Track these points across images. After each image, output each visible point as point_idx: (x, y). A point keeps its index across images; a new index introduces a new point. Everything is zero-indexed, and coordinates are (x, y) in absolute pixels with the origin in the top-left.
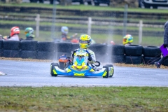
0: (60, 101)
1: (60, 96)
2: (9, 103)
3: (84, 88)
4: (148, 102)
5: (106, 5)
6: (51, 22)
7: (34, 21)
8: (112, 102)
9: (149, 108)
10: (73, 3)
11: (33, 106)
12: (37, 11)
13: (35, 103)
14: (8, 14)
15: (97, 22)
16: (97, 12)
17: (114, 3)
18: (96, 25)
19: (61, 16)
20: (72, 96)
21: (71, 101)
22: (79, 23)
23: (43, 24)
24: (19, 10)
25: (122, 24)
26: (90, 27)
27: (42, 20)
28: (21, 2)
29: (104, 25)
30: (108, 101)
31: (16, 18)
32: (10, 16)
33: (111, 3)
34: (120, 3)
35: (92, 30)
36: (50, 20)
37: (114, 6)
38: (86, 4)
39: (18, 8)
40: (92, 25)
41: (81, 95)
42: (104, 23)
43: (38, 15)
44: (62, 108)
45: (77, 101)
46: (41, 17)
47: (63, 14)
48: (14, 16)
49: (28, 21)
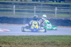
0: (24, 41)
1: (24, 39)
2: (4, 42)
3: (35, 36)
4: (58, 41)
5: (63, 2)
6: (40, 9)
7: (33, 9)
8: (44, 41)
9: (58, 43)
10: (50, 2)
11: (13, 43)
12: (35, 5)
13: (14, 42)
14: (23, 6)
15: (59, 9)
16: (59, 5)
17: (66, 1)
18: (58, 10)
19: (45, 7)
20: (29, 39)
21: (28, 41)
22: (52, 10)
23: (37, 10)
24: (28, 4)
25: (69, 10)
26: (56, 11)
27: (37, 8)
28: (29, 1)
29: (62, 10)
30: (42, 41)
31: (26, 8)
32: (24, 7)
33: (65, 1)
34: (69, 1)
35: (57, 12)
36: (40, 8)
37: (66, 2)
38: (55, 2)
39: (27, 4)
40: (57, 10)
41: (33, 39)
42: (62, 9)
43: (35, 7)
44: (24, 44)
45: (31, 41)
46: (36, 7)
47: (45, 6)
48: (25, 7)
49: (31, 9)
